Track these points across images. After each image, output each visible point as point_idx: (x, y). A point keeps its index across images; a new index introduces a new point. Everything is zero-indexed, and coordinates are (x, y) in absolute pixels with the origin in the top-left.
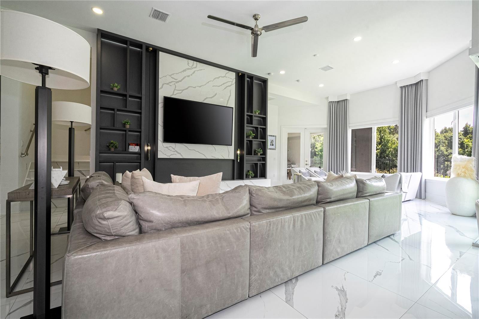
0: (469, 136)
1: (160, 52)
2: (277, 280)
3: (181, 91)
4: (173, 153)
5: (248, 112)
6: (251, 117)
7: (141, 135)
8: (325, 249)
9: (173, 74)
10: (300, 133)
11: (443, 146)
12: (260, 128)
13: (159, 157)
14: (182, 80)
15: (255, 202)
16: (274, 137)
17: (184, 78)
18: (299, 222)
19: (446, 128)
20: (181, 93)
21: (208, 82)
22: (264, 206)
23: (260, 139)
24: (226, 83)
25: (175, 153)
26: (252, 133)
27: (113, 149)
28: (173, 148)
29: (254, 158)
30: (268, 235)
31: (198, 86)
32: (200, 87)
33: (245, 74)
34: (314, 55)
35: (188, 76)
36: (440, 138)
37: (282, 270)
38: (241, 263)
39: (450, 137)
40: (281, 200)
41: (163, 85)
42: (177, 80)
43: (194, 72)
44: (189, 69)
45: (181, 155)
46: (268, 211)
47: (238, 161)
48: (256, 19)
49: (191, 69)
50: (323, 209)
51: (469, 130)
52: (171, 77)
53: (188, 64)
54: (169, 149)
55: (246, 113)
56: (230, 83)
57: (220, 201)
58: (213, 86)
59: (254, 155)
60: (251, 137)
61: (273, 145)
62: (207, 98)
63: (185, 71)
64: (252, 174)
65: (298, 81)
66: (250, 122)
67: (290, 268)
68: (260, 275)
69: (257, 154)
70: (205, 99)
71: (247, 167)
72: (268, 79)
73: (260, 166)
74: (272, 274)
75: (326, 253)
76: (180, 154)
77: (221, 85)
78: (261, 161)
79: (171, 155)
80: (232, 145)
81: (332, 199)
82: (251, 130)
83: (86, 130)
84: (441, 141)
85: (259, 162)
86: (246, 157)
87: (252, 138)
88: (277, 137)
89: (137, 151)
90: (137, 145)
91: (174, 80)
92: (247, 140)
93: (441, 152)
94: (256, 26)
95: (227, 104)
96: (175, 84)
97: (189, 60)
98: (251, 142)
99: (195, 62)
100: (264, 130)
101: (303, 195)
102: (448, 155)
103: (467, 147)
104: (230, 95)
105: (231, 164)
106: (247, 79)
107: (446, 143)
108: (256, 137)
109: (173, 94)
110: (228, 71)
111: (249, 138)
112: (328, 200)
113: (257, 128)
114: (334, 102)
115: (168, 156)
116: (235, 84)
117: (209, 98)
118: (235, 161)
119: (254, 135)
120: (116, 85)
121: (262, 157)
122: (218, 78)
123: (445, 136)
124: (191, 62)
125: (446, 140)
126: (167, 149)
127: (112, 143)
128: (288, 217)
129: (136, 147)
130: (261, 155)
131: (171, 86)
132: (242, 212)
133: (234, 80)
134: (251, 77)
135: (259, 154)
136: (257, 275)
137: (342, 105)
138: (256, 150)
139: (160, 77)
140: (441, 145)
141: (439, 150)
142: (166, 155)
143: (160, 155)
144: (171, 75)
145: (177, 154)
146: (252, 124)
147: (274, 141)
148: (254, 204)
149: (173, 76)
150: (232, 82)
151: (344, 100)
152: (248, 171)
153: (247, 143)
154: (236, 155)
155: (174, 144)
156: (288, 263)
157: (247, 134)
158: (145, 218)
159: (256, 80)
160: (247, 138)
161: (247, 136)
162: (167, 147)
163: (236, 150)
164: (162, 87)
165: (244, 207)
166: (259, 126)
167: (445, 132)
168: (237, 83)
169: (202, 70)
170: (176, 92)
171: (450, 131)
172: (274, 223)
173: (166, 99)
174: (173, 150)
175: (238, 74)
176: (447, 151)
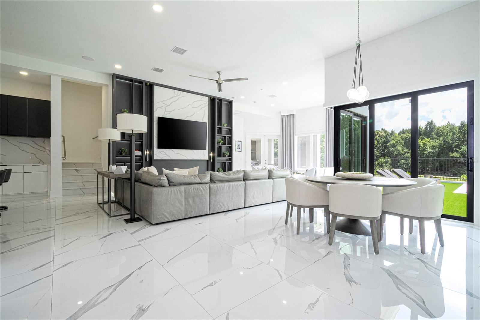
0: (422, 137)
1: (155, 86)
2: (221, 209)
3: (170, 112)
4: (164, 156)
5: (218, 125)
6: (220, 128)
7: (142, 144)
8: (246, 200)
9: (164, 101)
10: (261, 139)
11: (400, 146)
12: (227, 137)
13: (155, 159)
14: (170, 104)
15: (213, 178)
16: (241, 142)
17: (171, 103)
18: (232, 187)
19: (404, 129)
20: (169, 114)
21: (189, 105)
22: (217, 180)
23: (227, 145)
24: (201, 105)
25: (166, 156)
26: (221, 140)
27: (124, 154)
28: (164, 152)
29: (223, 159)
30: (217, 190)
31: (181, 108)
32: (183, 109)
33: (215, 98)
34: (261, 90)
35: (175, 102)
36: (398, 138)
37: (224, 205)
38: (206, 199)
39: (405, 138)
40: (224, 178)
41: (157, 108)
42: (166, 104)
43: (179, 98)
44: (175, 96)
45: (170, 158)
46: (218, 182)
47: (211, 161)
48: (219, 74)
49: (177, 96)
50: (244, 182)
51: (421, 131)
52: (163, 103)
53: (174, 93)
54: (162, 153)
55: (216, 126)
56: (204, 105)
57: (198, 177)
58: (192, 108)
59: (223, 156)
60: (220, 144)
61: (239, 148)
62: (188, 116)
63: (172, 98)
64: (221, 170)
65: (255, 102)
66: (220, 132)
67: (227, 205)
68: (214, 205)
69: (225, 156)
70: (187, 117)
71: (218, 165)
72: (233, 101)
73: (228, 164)
74: (219, 206)
75: (246, 202)
76: (169, 156)
77: (198, 107)
78: (228, 161)
79: (163, 157)
80: (206, 150)
81: (251, 178)
82: (221, 138)
83: (93, 139)
84: (399, 141)
85: (226, 162)
86: (217, 158)
87: (222, 144)
88: (243, 142)
89: (140, 155)
90: (139, 151)
91: (164, 105)
92: (217, 146)
93: (398, 151)
94: (219, 78)
95: (202, 120)
96: (165, 108)
97: (175, 90)
98: (220, 147)
99: (179, 91)
100: (231, 138)
101: (235, 176)
102: (404, 154)
103: (420, 147)
104: (205, 114)
105: (206, 163)
106: (217, 101)
107: (403, 143)
108: (224, 144)
109: (164, 115)
110: (203, 96)
111: (219, 144)
112: (249, 179)
113: (225, 137)
114: (285, 115)
115: (161, 158)
116: (208, 106)
117: (189, 116)
118: (209, 161)
119: (223, 142)
120: (126, 110)
121: (229, 158)
122: (196, 102)
123: (401, 137)
124: (176, 91)
125: (403, 140)
126: (160, 153)
127: (123, 150)
128: (226, 184)
129: (139, 152)
130: (228, 156)
131: (162, 109)
132: (206, 182)
133: (208, 102)
134: (220, 100)
135: (227, 156)
136: (212, 205)
137: (291, 117)
138: (224, 153)
139: (155, 103)
140: (398, 145)
141: (397, 150)
142: (159, 157)
143: (156, 157)
144: (163, 101)
145: (167, 156)
146: (221, 134)
147: (241, 145)
148: (212, 179)
149: (163, 102)
150: (206, 104)
151: (292, 115)
152: (219, 169)
153: (218, 148)
154: (210, 157)
155: (165, 149)
156: (226, 203)
157: (217, 141)
158: (171, 181)
159: (223, 101)
160: (217, 144)
161: (217, 143)
162: (160, 152)
163: (209, 153)
164: (156, 110)
165: (208, 180)
166: (226, 136)
167: (403, 134)
168: (210, 104)
169: (184, 96)
170: (166, 113)
171: (407, 132)
172: (219, 186)
173: (159, 119)
174: (164, 154)
175: (211, 98)
176: (403, 150)
